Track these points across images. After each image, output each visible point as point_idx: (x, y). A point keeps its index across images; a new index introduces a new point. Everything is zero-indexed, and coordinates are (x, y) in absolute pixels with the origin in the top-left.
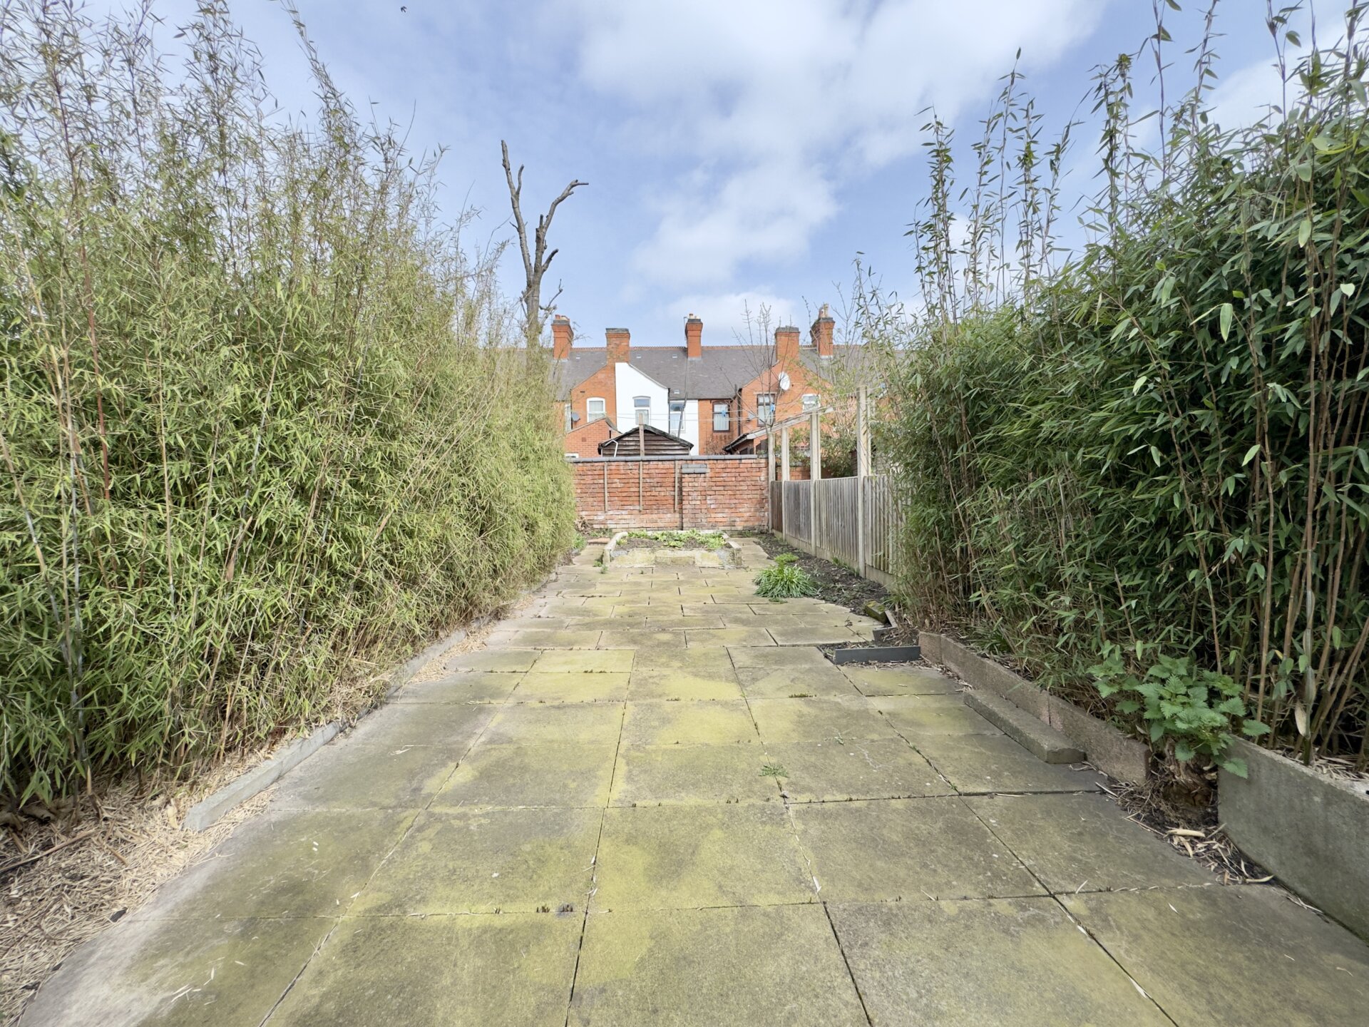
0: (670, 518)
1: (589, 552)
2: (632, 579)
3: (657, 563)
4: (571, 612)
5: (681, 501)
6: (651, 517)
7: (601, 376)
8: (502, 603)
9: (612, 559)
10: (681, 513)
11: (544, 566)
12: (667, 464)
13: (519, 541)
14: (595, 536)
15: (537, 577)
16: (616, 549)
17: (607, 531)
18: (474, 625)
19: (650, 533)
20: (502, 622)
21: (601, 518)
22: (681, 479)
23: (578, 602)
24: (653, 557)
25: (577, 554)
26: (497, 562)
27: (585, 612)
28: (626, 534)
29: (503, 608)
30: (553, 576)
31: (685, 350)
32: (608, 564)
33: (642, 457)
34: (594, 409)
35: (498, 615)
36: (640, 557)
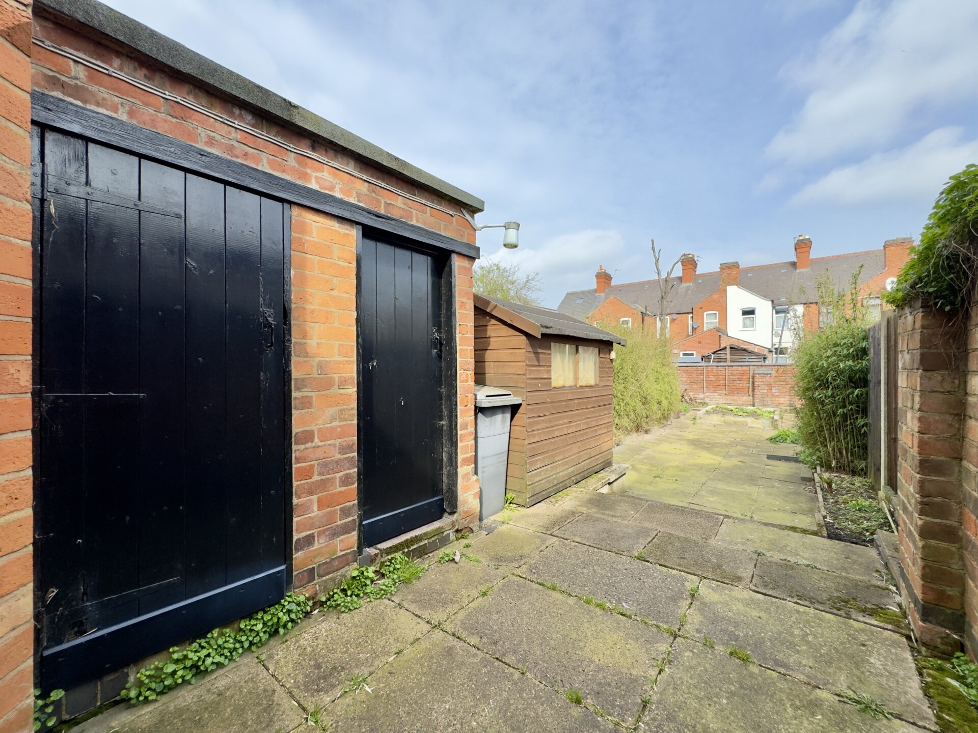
0: (746, 399)
1: (691, 413)
2: (708, 428)
3: (725, 422)
4: (674, 435)
5: (753, 390)
6: (733, 398)
7: (715, 297)
8: (648, 428)
9: (700, 418)
10: (753, 396)
11: (665, 417)
12: (744, 368)
13: (655, 407)
14: (697, 406)
15: (662, 421)
16: (705, 414)
17: (704, 404)
18: (639, 433)
19: (729, 407)
20: (648, 435)
21: (702, 396)
22: (753, 378)
23: (679, 433)
24: (723, 419)
25: (684, 415)
26: (648, 414)
27: (681, 436)
28: (714, 406)
29: (649, 430)
30: (669, 423)
31: (794, 264)
32: (698, 421)
33: (729, 363)
34: (709, 321)
35: (646, 432)
36: (716, 419)
